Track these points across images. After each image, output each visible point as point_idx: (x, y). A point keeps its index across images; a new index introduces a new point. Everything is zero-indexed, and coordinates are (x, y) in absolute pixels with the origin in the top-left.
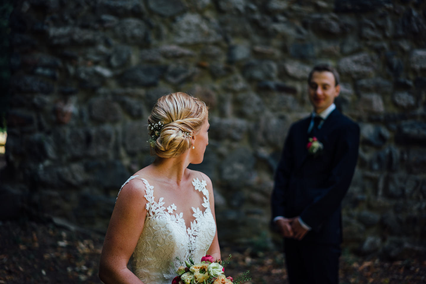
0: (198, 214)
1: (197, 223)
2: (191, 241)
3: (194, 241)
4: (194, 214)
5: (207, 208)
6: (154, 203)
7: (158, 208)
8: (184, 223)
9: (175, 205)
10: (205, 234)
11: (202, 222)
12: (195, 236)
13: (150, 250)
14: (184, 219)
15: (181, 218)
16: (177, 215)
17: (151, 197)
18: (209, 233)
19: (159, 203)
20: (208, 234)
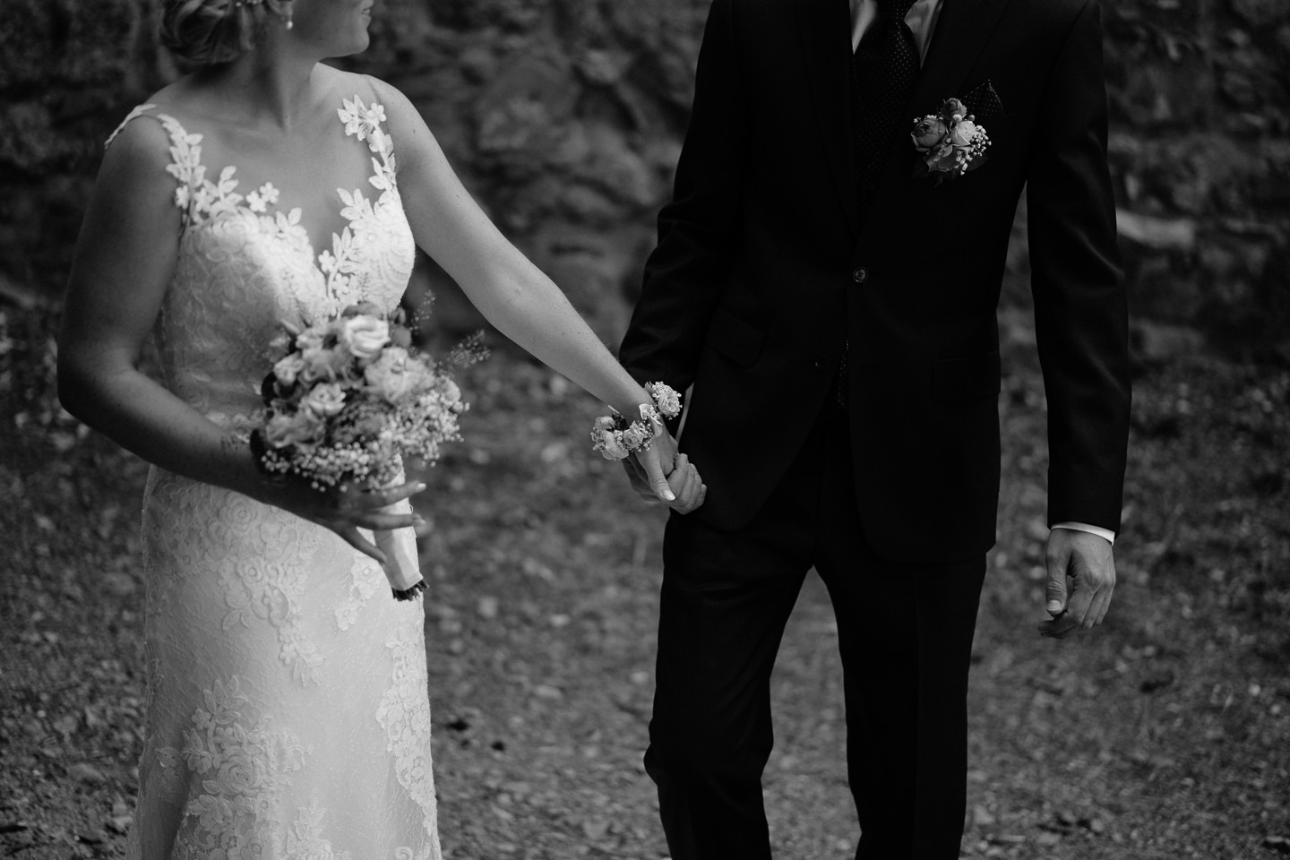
0: (358, 208)
1: (353, 235)
2: (334, 291)
3: (346, 289)
4: (346, 208)
5: (384, 190)
6: (202, 186)
7: (217, 199)
8: (306, 240)
9: (275, 187)
10: (378, 267)
11: (369, 234)
12: (348, 275)
13: (206, 318)
14: (306, 228)
15: (293, 226)
16: (280, 215)
17: (193, 170)
18: (392, 266)
19: (221, 183)
20: (388, 268)
